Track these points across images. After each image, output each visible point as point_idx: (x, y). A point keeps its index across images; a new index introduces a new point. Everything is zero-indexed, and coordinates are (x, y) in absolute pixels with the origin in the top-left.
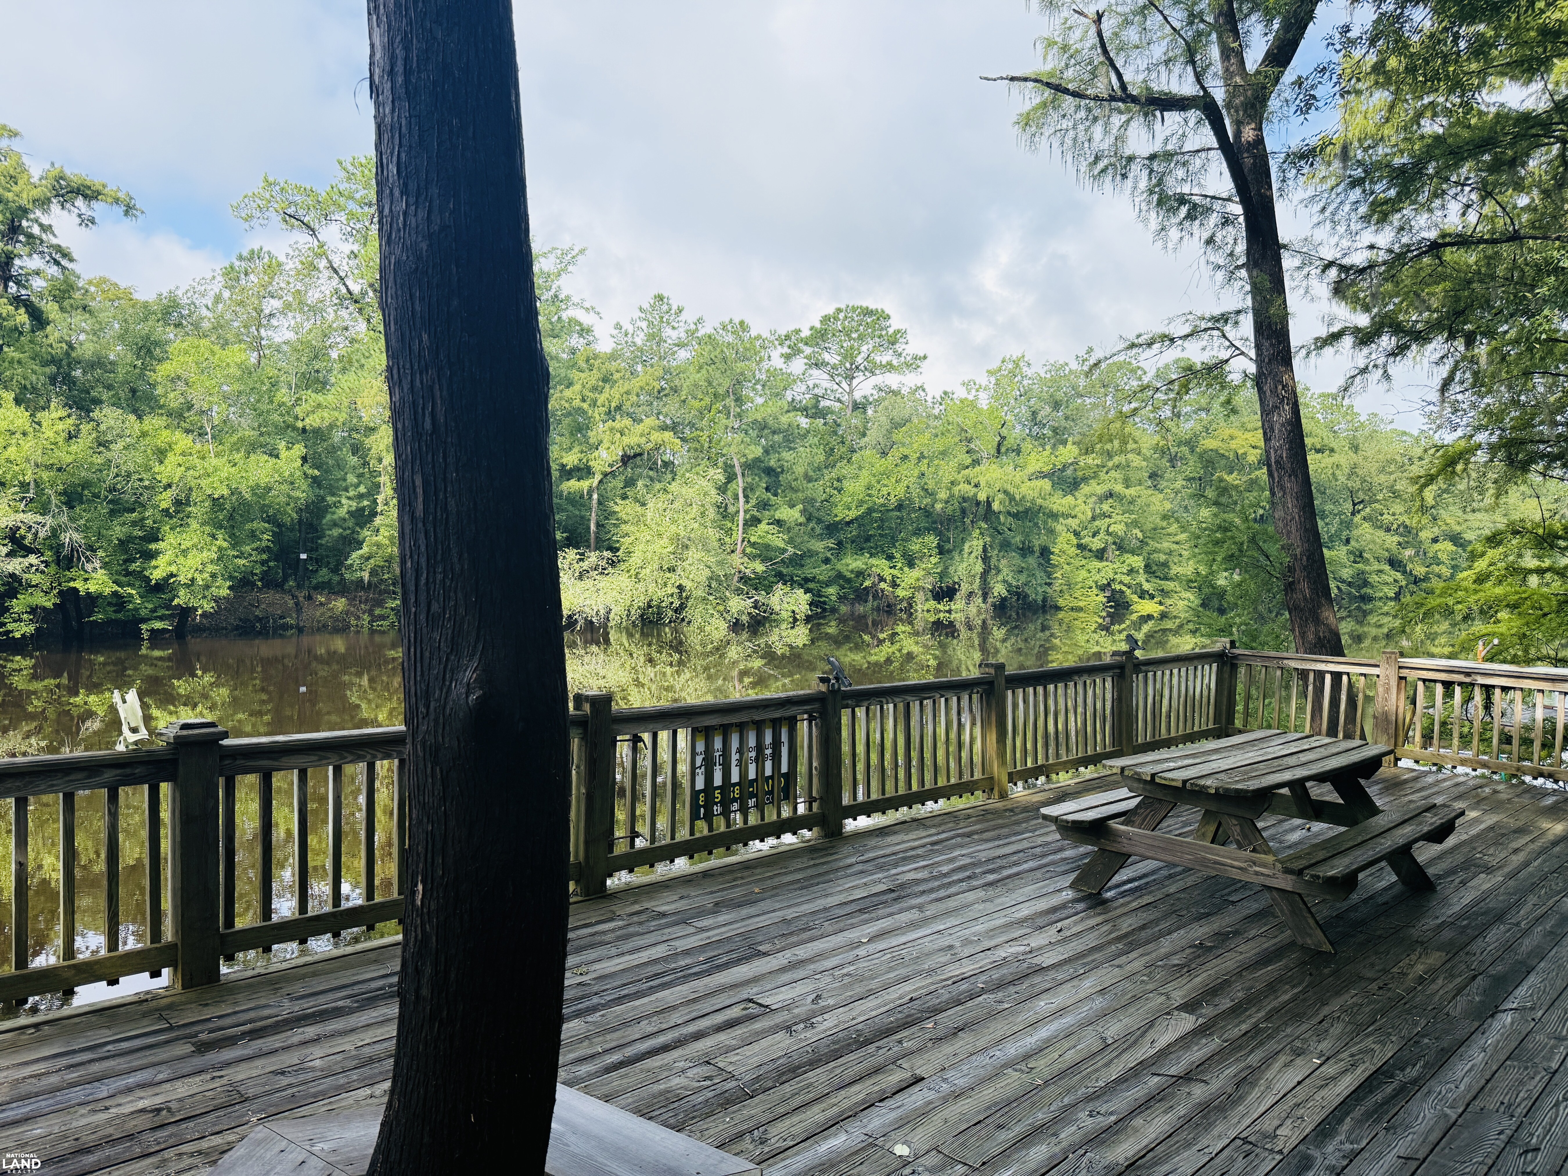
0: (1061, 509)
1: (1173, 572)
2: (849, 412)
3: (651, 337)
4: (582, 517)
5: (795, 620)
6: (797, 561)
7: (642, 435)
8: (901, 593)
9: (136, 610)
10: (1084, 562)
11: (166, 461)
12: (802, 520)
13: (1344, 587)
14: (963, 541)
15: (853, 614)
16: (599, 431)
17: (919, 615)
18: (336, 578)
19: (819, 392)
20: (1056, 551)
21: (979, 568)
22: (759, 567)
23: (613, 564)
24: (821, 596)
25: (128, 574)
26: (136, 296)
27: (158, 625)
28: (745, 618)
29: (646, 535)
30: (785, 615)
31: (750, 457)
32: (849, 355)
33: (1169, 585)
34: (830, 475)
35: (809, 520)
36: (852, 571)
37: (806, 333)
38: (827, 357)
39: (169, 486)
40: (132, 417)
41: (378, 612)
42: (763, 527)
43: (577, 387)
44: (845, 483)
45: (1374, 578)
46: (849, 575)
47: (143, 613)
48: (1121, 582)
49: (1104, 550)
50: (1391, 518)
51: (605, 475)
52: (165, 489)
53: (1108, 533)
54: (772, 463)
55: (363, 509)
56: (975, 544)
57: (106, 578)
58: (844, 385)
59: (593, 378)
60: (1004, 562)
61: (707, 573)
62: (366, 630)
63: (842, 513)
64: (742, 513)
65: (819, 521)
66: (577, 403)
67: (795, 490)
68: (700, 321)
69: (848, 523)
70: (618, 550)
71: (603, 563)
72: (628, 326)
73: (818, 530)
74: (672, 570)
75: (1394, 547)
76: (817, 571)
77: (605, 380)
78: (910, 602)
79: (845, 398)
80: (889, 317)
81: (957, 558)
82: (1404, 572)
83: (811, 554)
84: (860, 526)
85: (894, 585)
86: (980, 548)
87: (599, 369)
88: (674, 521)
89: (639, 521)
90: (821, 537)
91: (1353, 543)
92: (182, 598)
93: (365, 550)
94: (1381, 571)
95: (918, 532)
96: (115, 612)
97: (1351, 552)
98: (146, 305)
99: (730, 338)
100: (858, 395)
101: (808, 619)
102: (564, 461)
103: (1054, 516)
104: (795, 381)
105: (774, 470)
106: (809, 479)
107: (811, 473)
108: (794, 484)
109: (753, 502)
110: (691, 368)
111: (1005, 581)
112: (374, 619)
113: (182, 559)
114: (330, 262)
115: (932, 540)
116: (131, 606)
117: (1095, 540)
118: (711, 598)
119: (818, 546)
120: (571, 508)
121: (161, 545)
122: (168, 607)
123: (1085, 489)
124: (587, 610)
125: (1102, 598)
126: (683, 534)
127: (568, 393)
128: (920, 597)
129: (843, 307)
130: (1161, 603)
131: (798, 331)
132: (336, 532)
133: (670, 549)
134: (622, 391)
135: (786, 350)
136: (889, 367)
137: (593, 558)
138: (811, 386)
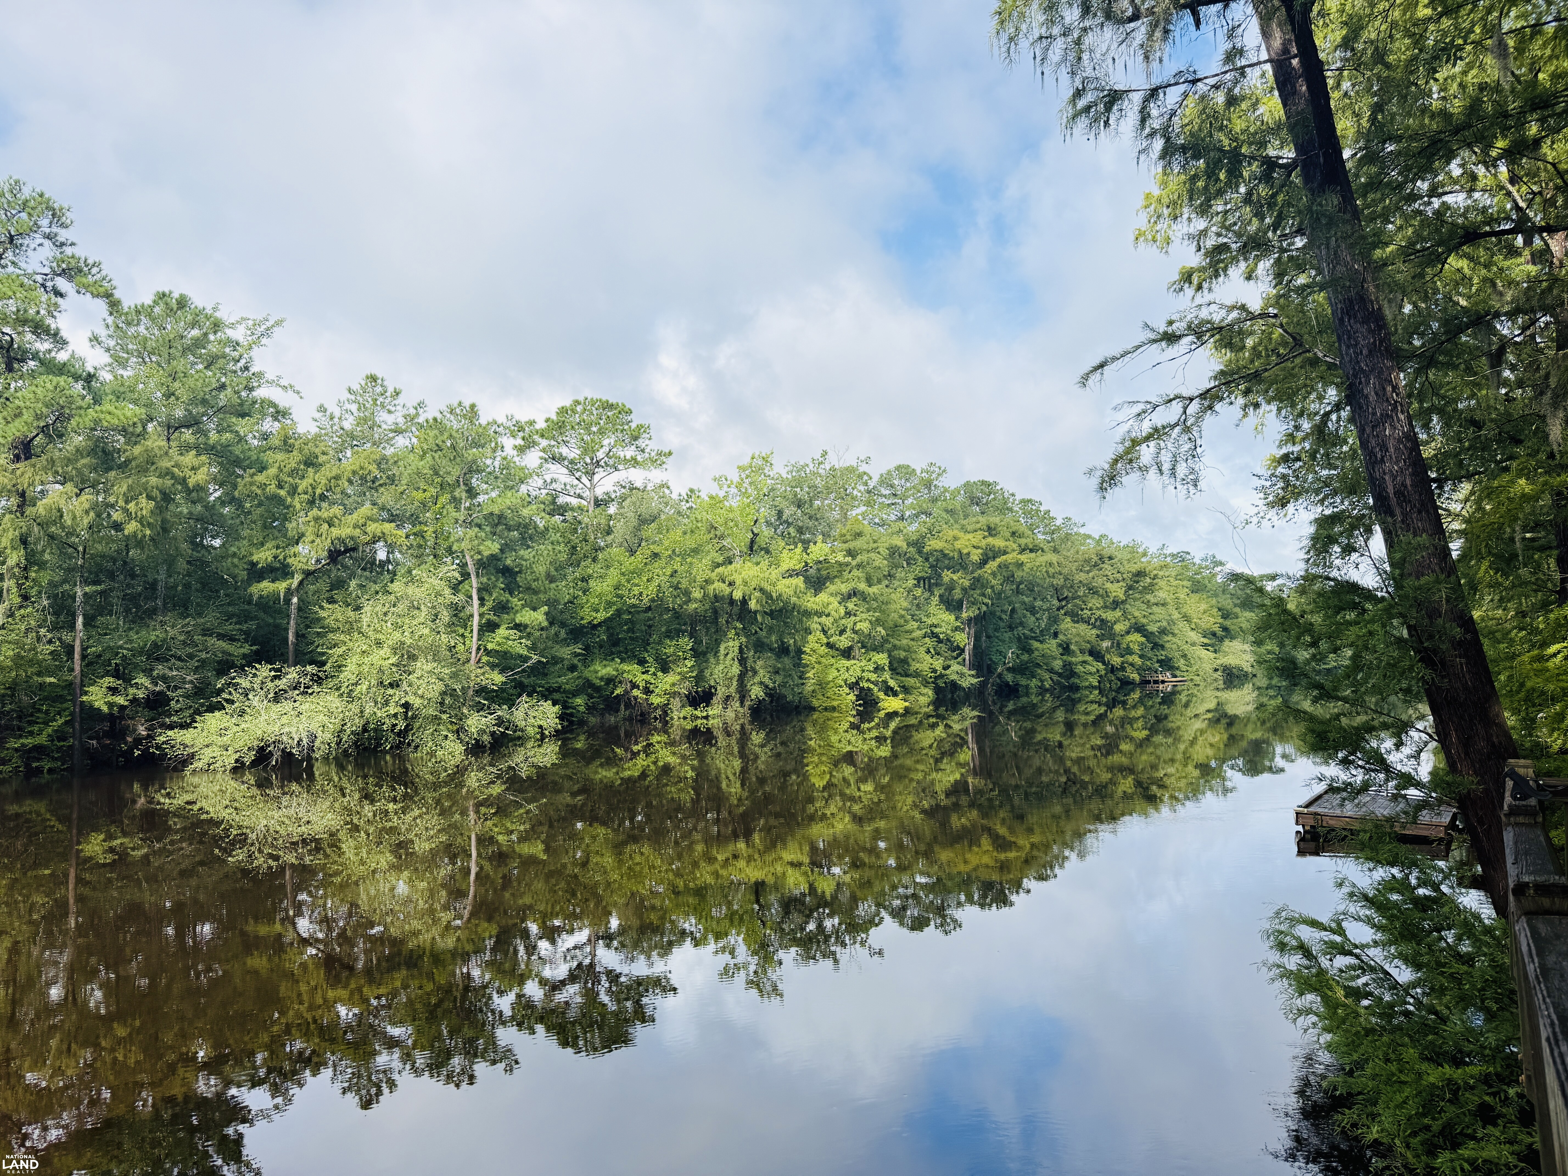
0: (815, 607)
1: (913, 668)
2: (590, 509)
3: (363, 421)
4: (277, 626)
5: (543, 736)
6: (539, 670)
7: (356, 526)
8: (656, 700)
10: (833, 661)
12: (545, 624)
13: (1055, 678)
14: (718, 643)
15: (603, 725)
16: (300, 522)
17: (676, 722)
19: (558, 486)
20: (808, 650)
21: (736, 670)
22: (498, 678)
23: (318, 680)
24: (569, 708)
28: (486, 738)
29: (360, 645)
31: (486, 553)
32: (588, 449)
33: (911, 681)
34: (573, 573)
35: (551, 624)
36: (601, 679)
37: (541, 425)
38: (564, 451)
42: (502, 632)
43: (272, 471)
44: (592, 583)
45: (1080, 669)
46: (597, 682)
48: (868, 680)
49: (850, 648)
50: (1089, 613)
51: (308, 574)
53: (855, 632)
54: (508, 562)
56: (731, 645)
58: (584, 480)
59: (293, 460)
60: (760, 663)
61: (440, 687)
63: (588, 616)
64: (476, 618)
65: (563, 625)
66: (272, 488)
67: (536, 592)
68: (421, 405)
69: (595, 627)
70: (323, 664)
71: (307, 680)
72: (334, 409)
73: (563, 634)
74: (395, 685)
75: (1093, 639)
76: (563, 679)
77: (308, 463)
78: (665, 709)
79: (587, 494)
80: (630, 412)
81: (712, 660)
82: (1104, 663)
83: (556, 660)
84: (609, 629)
85: (647, 691)
86: (736, 650)
87: (301, 450)
88: (397, 626)
89: (351, 628)
90: (565, 642)
91: (1061, 637)
94: (1085, 662)
95: (669, 635)
97: (1060, 645)
99: (459, 422)
100: (599, 492)
101: (557, 735)
102: (255, 558)
103: (808, 614)
104: (530, 475)
105: (511, 570)
106: (552, 580)
107: (553, 573)
108: (534, 585)
109: (489, 604)
110: (413, 456)
111: (761, 683)
115: (686, 643)
117: (842, 638)
118: (444, 716)
119: (565, 652)
120: (262, 615)
123: (831, 588)
124: (285, 738)
125: (852, 697)
126: (409, 641)
127: (260, 478)
128: (676, 703)
129: (581, 399)
130: (905, 700)
131: (532, 423)
133: (393, 660)
134: (329, 475)
135: (519, 442)
136: (634, 462)
137: (292, 674)
138: (549, 481)
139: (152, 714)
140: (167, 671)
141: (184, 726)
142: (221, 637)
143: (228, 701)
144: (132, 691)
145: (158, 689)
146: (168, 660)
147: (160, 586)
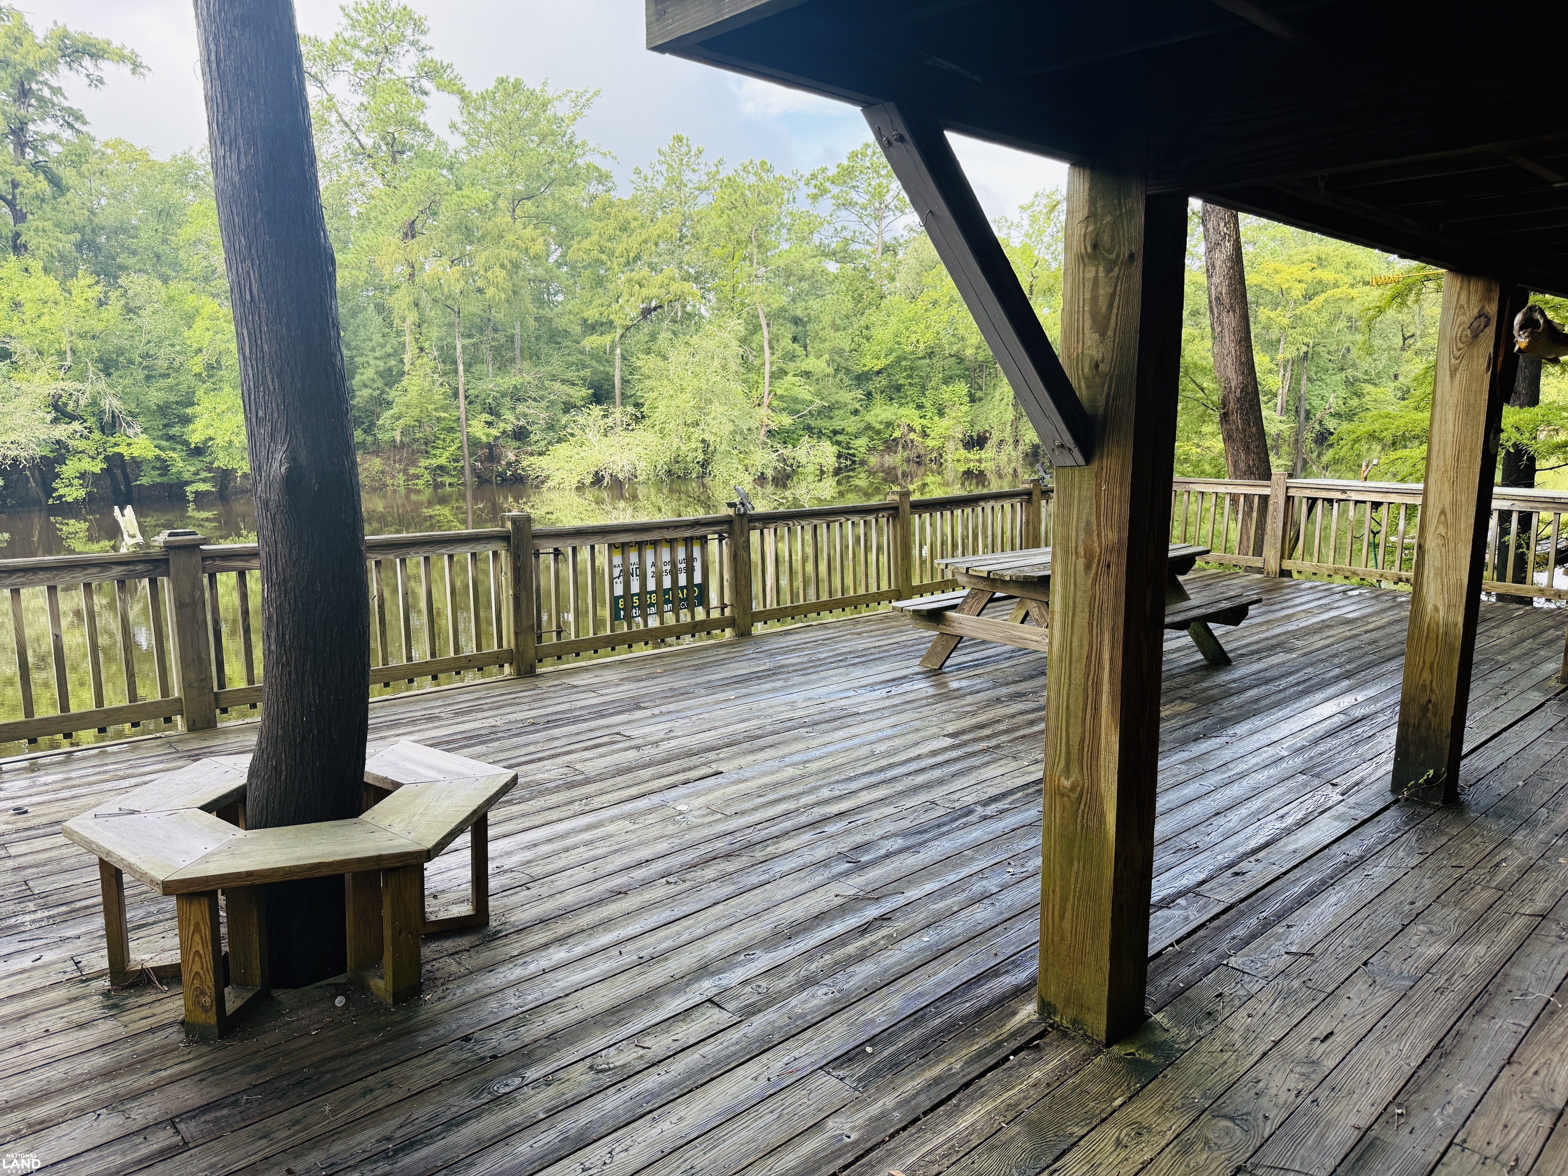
2: (879, 255)
3: (671, 181)
4: (606, 373)
5: (822, 472)
6: (827, 411)
7: (661, 287)
8: (930, 443)
9: (180, 473)
11: (194, 326)
12: (830, 370)
14: (994, 388)
15: (882, 466)
16: (619, 282)
17: (949, 465)
18: (370, 439)
19: (848, 234)
21: (1010, 415)
22: (786, 420)
23: (637, 420)
24: (849, 448)
25: (170, 438)
26: (153, 157)
27: (203, 487)
28: (769, 472)
29: (668, 390)
30: (811, 468)
31: (775, 306)
32: (878, 194)
34: (858, 323)
35: (837, 370)
36: (881, 423)
37: (832, 171)
38: (855, 196)
39: (200, 350)
40: (158, 283)
41: (412, 471)
42: (790, 378)
43: (595, 237)
44: (874, 332)
46: (878, 426)
47: (186, 476)
51: (628, 329)
52: (196, 354)
54: (799, 312)
55: (390, 370)
56: (1007, 390)
57: (148, 442)
58: (873, 226)
59: (611, 227)
61: (731, 427)
62: (402, 490)
63: (871, 363)
64: (767, 366)
65: (848, 371)
66: (595, 253)
67: (822, 340)
68: (721, 162)
69: (877, 373)
70: (643, 405)
71: (627, 419)
72: (646, 171)
73: (847, 381)
74: (695, 424)
76: (845, 423)
77: (623, 229)
78: (941, 452)
79: (875, 240)
81: (988, 405)
83: (839, 405)
84: (889, 375)
85: (925, 435)
86: (1012, 395)
87: (616, 217)
88: (696, 375)
89: (662, 375)
90: (850, 388)
92: (222, 461)
93: (395, 410)
95: (946, 381)
96: (160, 475)
98: (162, 167)
99: (753, 180)
100: (888, 238)
101: (837, 472)
102: (585, 315)
104: (821, 224)
105: (801, 320)
106: (837, 328)
107: (838, 322)
108: (821, 333)
109: (779, 353)
110: (713, 213)
112: (409, 478)
113: (217, 423)
114: (340, 115)
115: (962, 388)
116: (174, 470)
118: (735, 452)
119: (847, 397)
120: (594, 363)
121: (197, 409)
122: (209, 470)
124: (612, 465)
126: (705, 387)
127: (586, 244)
128: (950, 446)
131: (824, 170)
132: (366, 392)
133: (693, 403)
134: (640, 239)
135: (813, 191)
137: (617, 414)
138: (839, 229)
139: (518, 444)
140: (526, 410)
141: (541, 454)
142: (564, 382)
143: (572, 435)
144: (502, 425)
145: (520, 424)
146: (526, 401)
147: (517, 338)
